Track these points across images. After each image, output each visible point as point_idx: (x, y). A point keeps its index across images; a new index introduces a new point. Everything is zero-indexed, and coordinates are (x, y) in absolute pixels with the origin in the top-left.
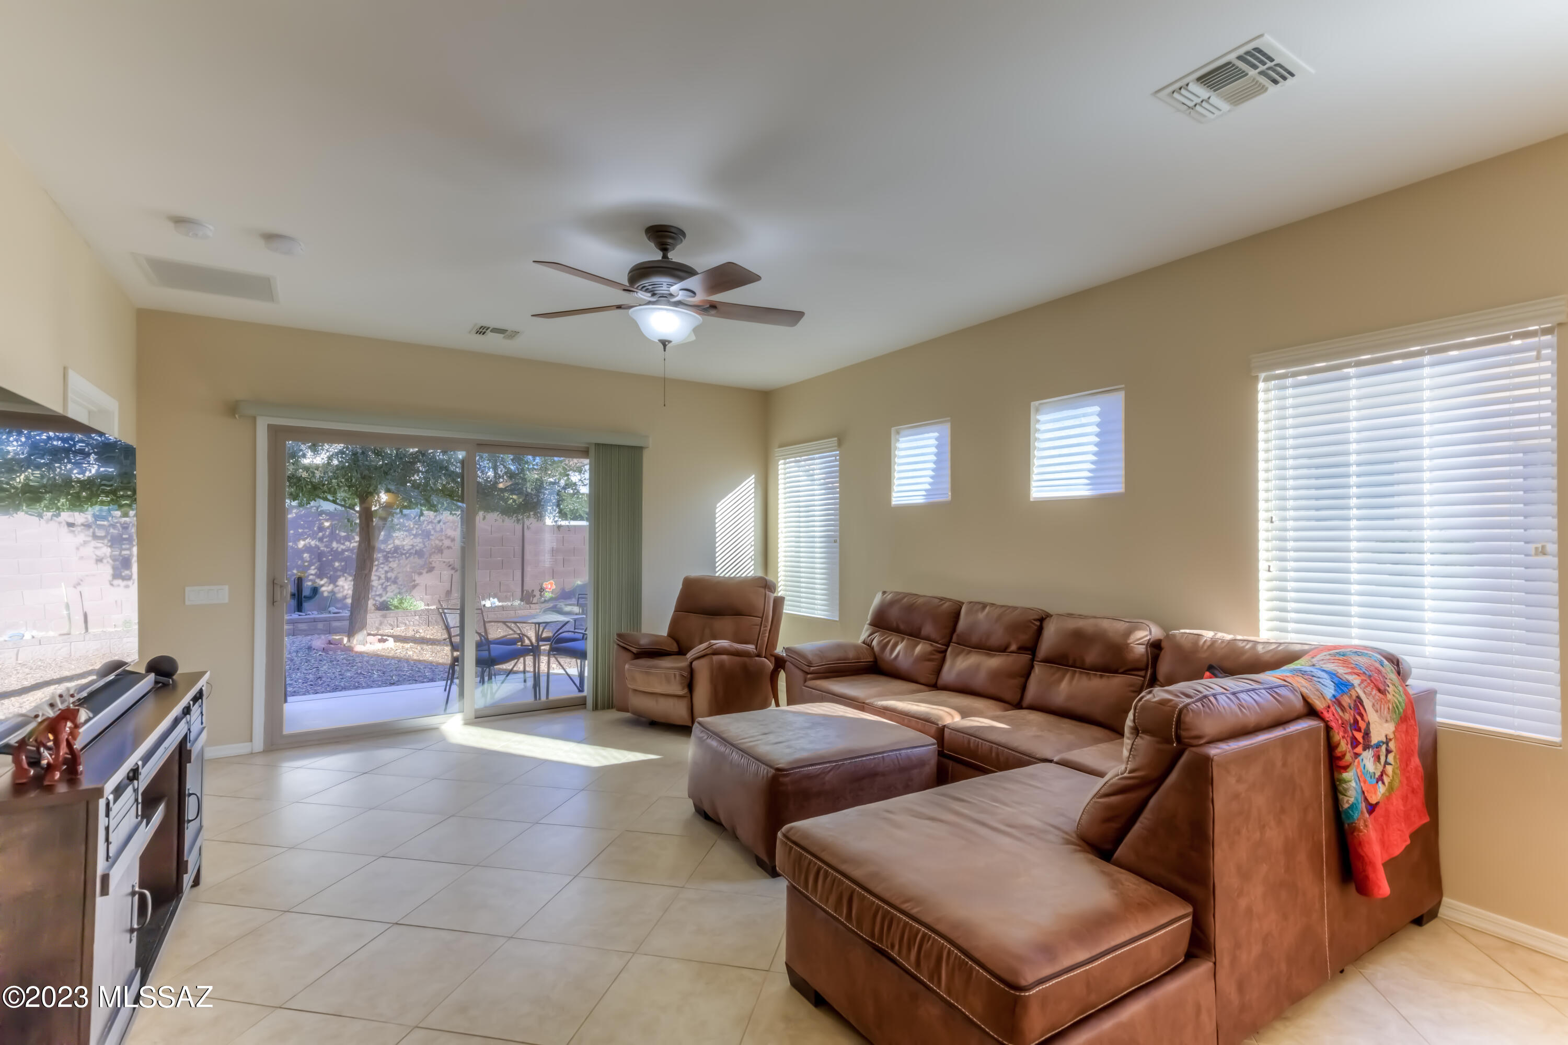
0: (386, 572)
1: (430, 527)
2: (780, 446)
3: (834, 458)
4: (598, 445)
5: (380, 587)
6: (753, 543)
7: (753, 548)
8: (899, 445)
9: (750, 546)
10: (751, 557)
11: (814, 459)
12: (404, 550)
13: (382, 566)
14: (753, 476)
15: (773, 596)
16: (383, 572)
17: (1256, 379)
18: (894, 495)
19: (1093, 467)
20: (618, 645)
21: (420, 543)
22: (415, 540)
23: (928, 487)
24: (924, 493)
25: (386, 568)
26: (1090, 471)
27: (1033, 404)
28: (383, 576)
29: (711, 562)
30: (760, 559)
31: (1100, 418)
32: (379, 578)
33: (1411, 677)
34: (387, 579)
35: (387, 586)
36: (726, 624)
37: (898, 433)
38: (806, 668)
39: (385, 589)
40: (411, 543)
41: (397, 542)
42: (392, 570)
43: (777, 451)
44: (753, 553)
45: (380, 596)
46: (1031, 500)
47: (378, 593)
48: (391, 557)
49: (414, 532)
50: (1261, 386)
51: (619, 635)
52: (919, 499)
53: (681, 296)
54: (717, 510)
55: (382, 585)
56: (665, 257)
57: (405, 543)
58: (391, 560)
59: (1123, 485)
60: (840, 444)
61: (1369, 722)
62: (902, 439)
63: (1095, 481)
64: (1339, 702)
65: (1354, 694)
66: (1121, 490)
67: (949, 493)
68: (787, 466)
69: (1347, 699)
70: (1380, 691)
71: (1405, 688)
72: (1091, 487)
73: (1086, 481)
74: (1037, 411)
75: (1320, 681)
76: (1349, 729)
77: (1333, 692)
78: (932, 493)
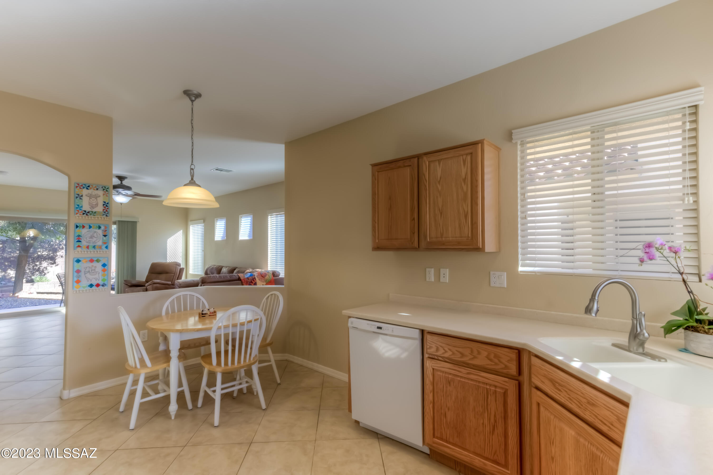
0: (34, 267)
1: (57, 247)
2: (190, 221)
3: (203, 226)
4: (119, 221)
5: (30, 273)
6: (181, 252)
8: (217, 223)
9: (180, 253)
10: (181, 256)
11: (198, 226)
12: (43, 257)
13: (31, 264)
14: (182, 230)
15: (179, 268)
17: (268, 216)
18: (216, 237)
20: (124, 283)
22: (49, 253)
23: (222, 236)
24: (221, 237)
25: (33, 265)
26: (248, 233)
27: (240, 215)
29: (166, 258)
30: (184, 257)
31: (250, 220)
32: (30, 269)
33: (281, 275)
34: (34, 270)
35: (34, 272)
36: (163, 276)
37: (217, 220)
38: (179, 286)
40: (47, 253)
41: (39, 253)
42: (36, 265)
43: (190, 223)
46: (239, 240)
47: (29, 276)
48: (36, 260)
49: (48, 249)
50: (269, 217)
51: (125, 281)
52: (220, 239)
53: (124, 193)
54: (168, 241)
56: (121, 183)
57: (43, 254)
59: (252, 237)
60: (204, 222)
61: (256, 282)
62: (218, 222)
63: (249, 236)
64: (248, 278)
65: (254, 277)
66: (252, 238)
67: (226, 238)
68: (192, 227)
69: (251, 278)
70: (263, 277)
71: (274, 277)
72: (248, 237)
73: (248, 236)
74: (241, 217)
75: (247, 275)
76: (249, 283)
77: (248, 276)
78: (223, 237)
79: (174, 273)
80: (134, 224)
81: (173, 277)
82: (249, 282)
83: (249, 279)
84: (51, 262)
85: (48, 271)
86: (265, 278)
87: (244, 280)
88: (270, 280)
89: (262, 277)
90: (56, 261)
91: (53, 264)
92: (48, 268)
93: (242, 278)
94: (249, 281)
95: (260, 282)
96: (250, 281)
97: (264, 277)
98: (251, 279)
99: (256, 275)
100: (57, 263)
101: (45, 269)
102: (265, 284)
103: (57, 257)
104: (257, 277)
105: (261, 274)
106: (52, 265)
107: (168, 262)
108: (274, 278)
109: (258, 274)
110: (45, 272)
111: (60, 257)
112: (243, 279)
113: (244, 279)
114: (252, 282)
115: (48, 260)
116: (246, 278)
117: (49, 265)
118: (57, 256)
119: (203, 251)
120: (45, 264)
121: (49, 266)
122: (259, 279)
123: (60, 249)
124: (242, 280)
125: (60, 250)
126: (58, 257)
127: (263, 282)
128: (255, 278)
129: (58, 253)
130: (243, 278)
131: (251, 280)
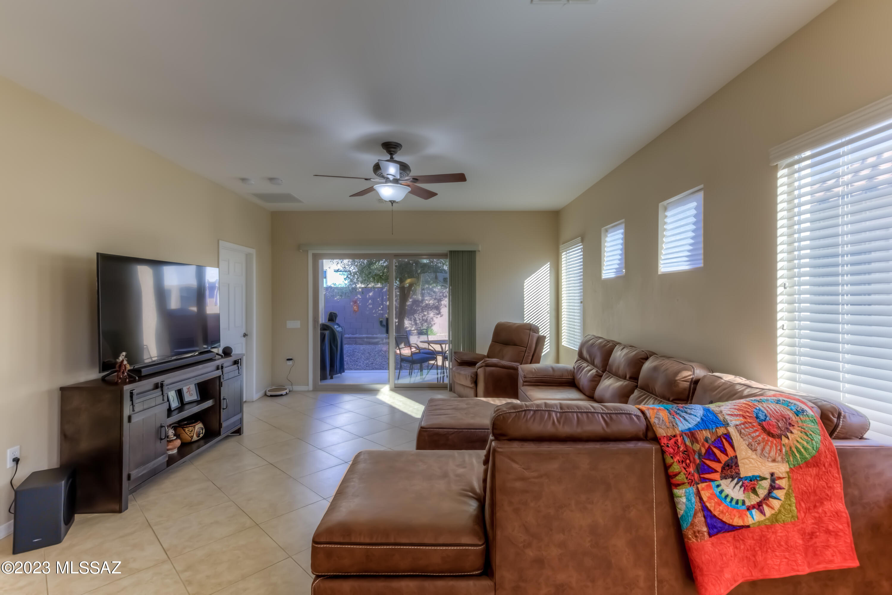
0: (423, 317)
1: (441, 294)
2: (563, 244)
3: (581, 250)
4: (451, 252)
5: (420, 324)
6: (549, 303)
7: (549, 306)
8: (608, 239)
9: (547, 305)
10: (548, 312)
11: (575, 250)
12: (430, 306)
13: (421, 313)
14: (549, 263)
15: (537, 336)
16: (421, 316)
17: (776, 169)
18: (603, 272)
19: (691, 248)
20: (454, 357)
21: (437, 302)
22: (434, 301)
23: (617, 266)
24: (615, 270)
25: (422, 315)
26: (689, 251)
27: (659, 205)
28: (421, 318)
30: (554, 313)
31: (696, 211)
32: (420, 319)
34: (423, 320)
35: (423, 323)
36: (509, 350)
37: (607, 231)
38: (523, 379)
39: (422, 325)
40: (433, 302)
41: (427, 302)
42: (425, 315)
43: (561, 247)
44: (549, 309)
45: (420, 328)
46: (659, 273)
47: (419, 326)
48: (424, 309)
49: (434, 297)
50: (780, 173)
51: (455, 353)
52: (612, 275)
54: (525, 284)
55: (421, 322)
57: (430, 302)
58: (424, 311)
59: (702, 261)
60: (582, 241)
61: (736, 457)
62: (609, 235)
63: (691, 258)
64: (691, 434)
65: (721, 431)
66: (702, 265)
67: (624, 271)
68: (565, 256)
69: (706, 434)
70: (770, 434)
71: (831, 435)
72: (689, 263)
73: (687, 259)
74: (666, 209)
75: (687, 417)
76: (696, 457)
77: (690, 426)
78: (618, 270)
79: (526, 346)
80: (471, 255)
81: (524, 353)
82: (700, 455)
83: (697, 442)
84: (436, 312)
85: (434, 323)
86: (785, 441)
87: (672, 441)
88: (814, 453)
89: (766, 437)
90: (441, 311)
91: (438, 314)
92: (435, 319)
93: (661, 432)
94: (697, 447)
95: (754, 456)
96: (703, 451)
97: (780, 437)
98: (706, 440)
99: (734, 422)
100: (441, 314)
101: (431, 320)
102: (788, 470)
103: (441, 307)
104: (740, 433)
105: (762, 417)
106: (437, 316)
107: (525, 322)
108: (837, 444)
109: (744, 417)
110: (433, 323)
111: (444, 306)
112: (669, 438)
113: (675, 436)
114: (714, 454)
115: (434, 310)
116: (682, 433)
117: (435, 315)
118: (441, 305)
119: (581, 302)
120: (431, 314)
121: (434, 317)
122: (750, 445)
123: (444, 297)
124: (664, 441)
125: (444, 299)
126: (443, 306)
127: (774, 461)
128: (728, 437)
129: (442, 302)
130: (670, 433)
131: (707, 446)
